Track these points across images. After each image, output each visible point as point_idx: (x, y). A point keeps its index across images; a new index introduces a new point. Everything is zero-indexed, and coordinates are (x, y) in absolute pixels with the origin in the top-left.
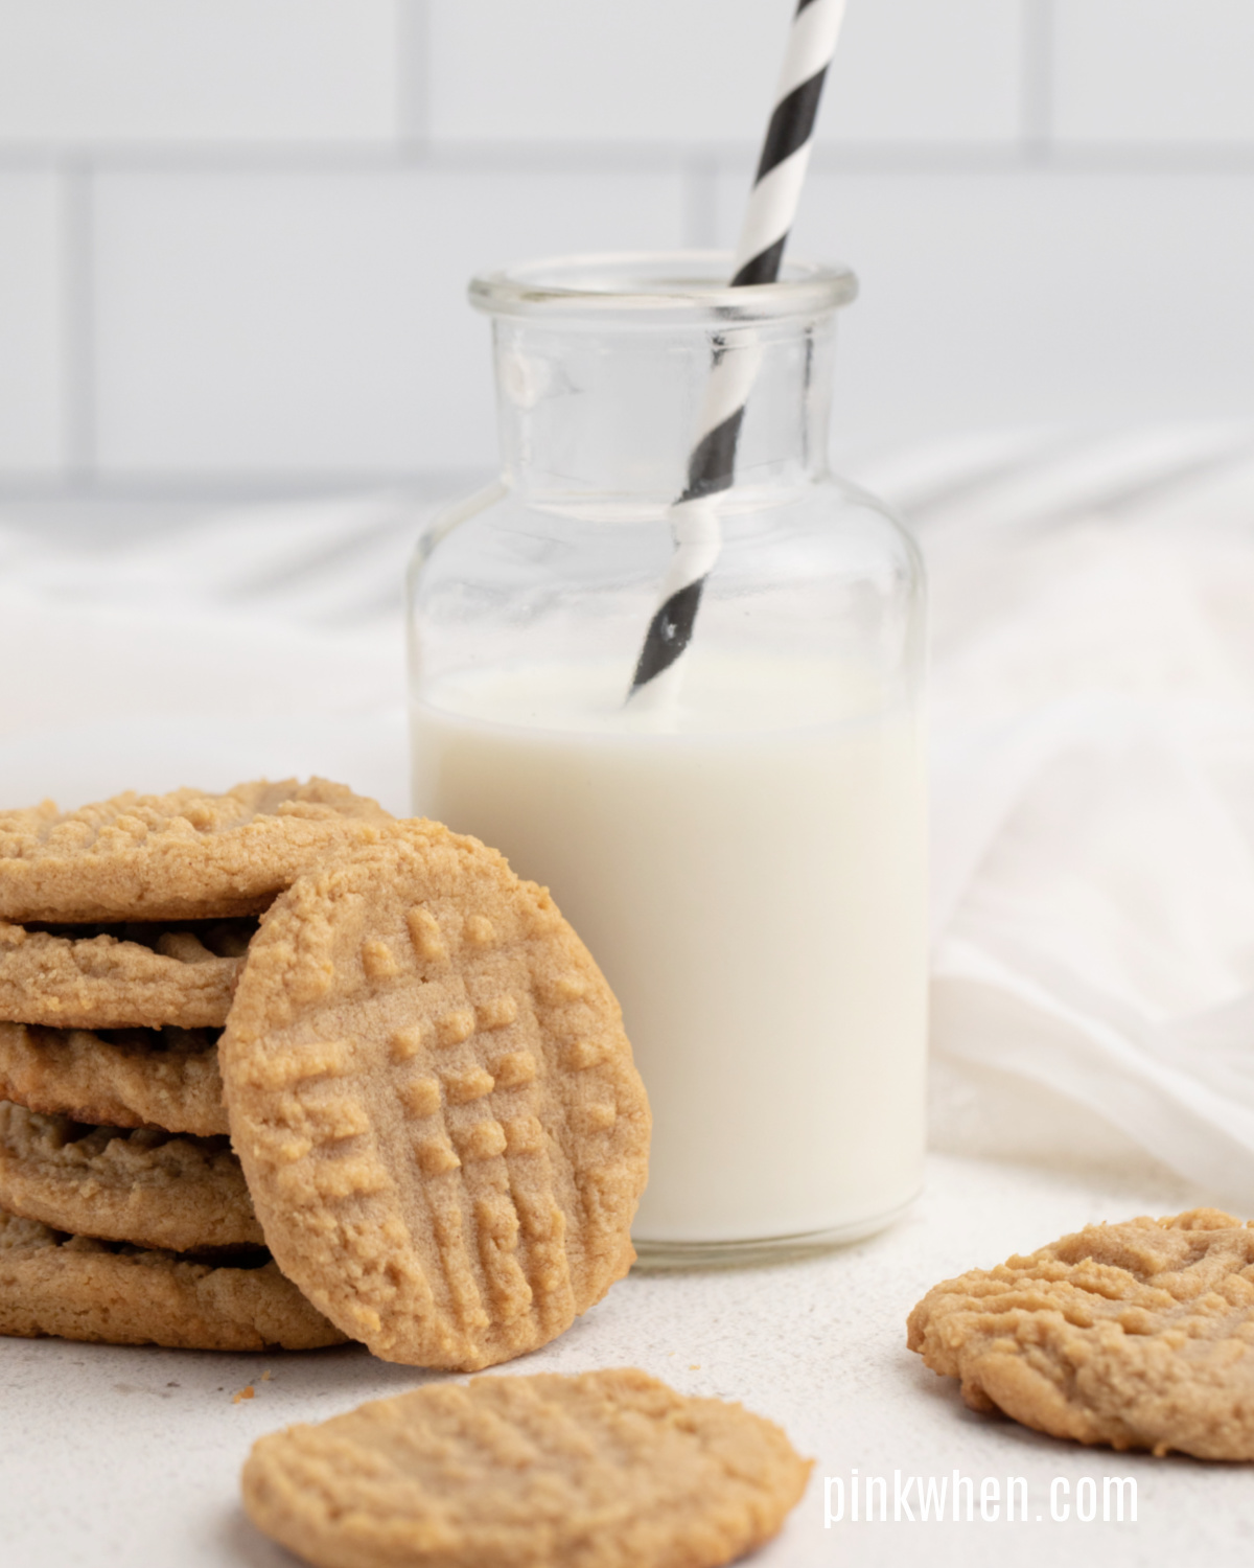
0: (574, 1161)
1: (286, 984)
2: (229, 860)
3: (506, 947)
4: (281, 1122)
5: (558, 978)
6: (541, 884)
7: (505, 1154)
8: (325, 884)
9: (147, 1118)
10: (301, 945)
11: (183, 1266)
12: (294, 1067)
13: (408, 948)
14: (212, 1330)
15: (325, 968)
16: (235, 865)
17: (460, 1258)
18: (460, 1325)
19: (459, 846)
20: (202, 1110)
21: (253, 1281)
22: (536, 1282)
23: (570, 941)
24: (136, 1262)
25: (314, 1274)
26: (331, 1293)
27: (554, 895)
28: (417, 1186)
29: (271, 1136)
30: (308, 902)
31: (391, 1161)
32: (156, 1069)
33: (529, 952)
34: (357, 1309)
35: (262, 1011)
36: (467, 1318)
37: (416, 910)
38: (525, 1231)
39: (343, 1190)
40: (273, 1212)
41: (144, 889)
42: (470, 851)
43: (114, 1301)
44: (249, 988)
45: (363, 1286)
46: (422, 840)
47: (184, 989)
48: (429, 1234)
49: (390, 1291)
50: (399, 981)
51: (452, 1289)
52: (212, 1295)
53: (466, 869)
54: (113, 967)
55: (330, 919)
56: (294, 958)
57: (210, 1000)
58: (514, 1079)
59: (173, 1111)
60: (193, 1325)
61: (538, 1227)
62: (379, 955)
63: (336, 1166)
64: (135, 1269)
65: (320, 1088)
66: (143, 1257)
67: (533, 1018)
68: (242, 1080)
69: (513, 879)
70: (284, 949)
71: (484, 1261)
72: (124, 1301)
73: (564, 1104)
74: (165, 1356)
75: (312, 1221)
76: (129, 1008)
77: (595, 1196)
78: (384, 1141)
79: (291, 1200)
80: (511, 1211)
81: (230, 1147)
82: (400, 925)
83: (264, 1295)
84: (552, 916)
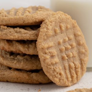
0: (80, 57)
1: (46, 34)
2: (35, 17)
3: (71, 29)
4: (46, 53)
5: (77, 33)
6: (75, 20)
7: (72, 57)
8: (50, 20)
9: (24, 52)
10: (47, 29)
11: (28, 72)
12: (48, 46)
13: (60, 29)
14: (33, 81)
15: (51, 32)
16: (36, 18)
17: (68, 71)
18: (68, 80)
19: (65, 15)
20: (32, 51)
21: (38, 75)
22: (76, 74)
23: (78, 28)
24: (21, 72)
25: (50, 74)
26: (52, 77)
27: (77, 22)
28: (62, 62)
29: (45, 55)
30: (48, 23)
31: (59, 58)
32: (25, 46)
33: (74, 29)
34: (56, 79)
35: (43, 38)
36: (69, 79)
37: (61, 24)
38: (75, 67)
39: (54, 63)
40: (44, 66)
41: (24, 21)
42: (66, 16)
43: (19, 77)
44: (41, 35)
45: (57, 76)
46: (61, 14)
47: (30, 35)
48: (64, 68)
49: (60, 76)
50: (59, 34)
51: (67, 76)
52: (33, 76)
53: (66, 18)
54: (20, 32)
55: (51, 25)
56: (47, 31)
57: (33, 36)
58: (73, 47)
59: (28, 51)
60: (30, 81)
61: (77, 67)
62: (57, 30)
63: (53, 59)
64: (22, 73)
65: (50, 49)
66: (22, 71)
67: (74, 38)
68: (41, 48)
69: (71, 20)
70: (45, 30)
71: (70, 72)
72: (20, 77)
73: (78, 50)
74: (25, 84)
75: (50, 67)
76: (22, 38)
77: (83, 62)
78: (58, 56)
79: (47, 64)
80: (74, 65)
81: (38, 57)
82: (59, 26)
83: (40, 76)
84: (76, 24)
